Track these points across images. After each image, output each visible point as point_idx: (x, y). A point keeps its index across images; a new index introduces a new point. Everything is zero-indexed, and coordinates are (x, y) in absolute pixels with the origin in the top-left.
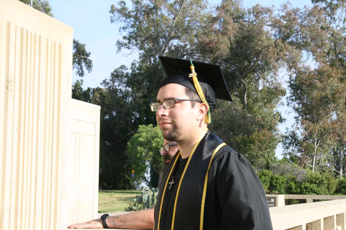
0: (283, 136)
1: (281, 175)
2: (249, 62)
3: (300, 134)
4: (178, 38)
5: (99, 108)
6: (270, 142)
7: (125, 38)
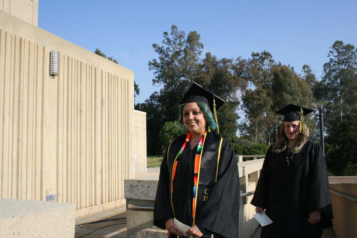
0: (239, 125)
1: (240, 145)
2: (221, 88)
3: (248, 124)
4: (185, 77)
5: (146, 113)
6: (233, 129)
7: (156, 77)
